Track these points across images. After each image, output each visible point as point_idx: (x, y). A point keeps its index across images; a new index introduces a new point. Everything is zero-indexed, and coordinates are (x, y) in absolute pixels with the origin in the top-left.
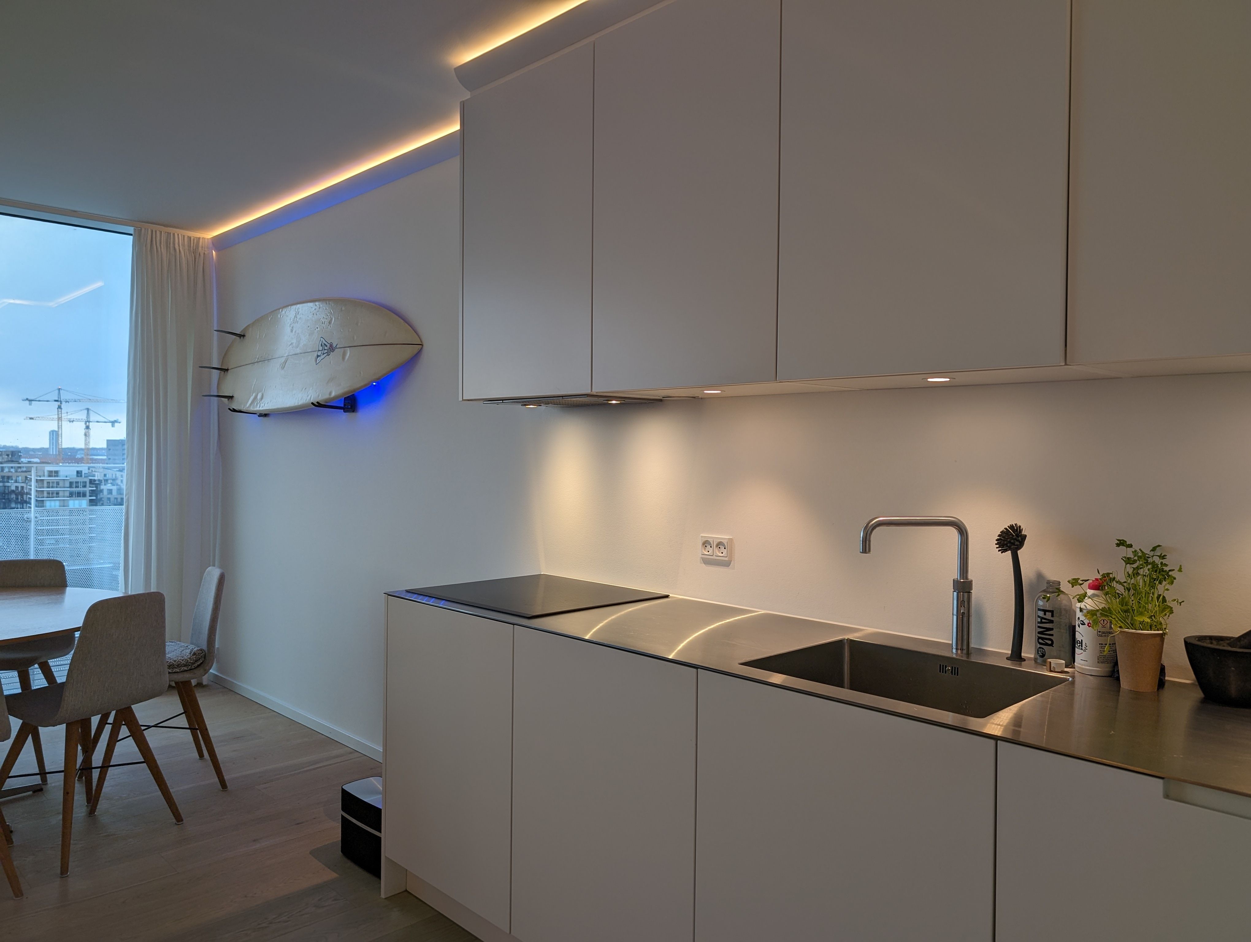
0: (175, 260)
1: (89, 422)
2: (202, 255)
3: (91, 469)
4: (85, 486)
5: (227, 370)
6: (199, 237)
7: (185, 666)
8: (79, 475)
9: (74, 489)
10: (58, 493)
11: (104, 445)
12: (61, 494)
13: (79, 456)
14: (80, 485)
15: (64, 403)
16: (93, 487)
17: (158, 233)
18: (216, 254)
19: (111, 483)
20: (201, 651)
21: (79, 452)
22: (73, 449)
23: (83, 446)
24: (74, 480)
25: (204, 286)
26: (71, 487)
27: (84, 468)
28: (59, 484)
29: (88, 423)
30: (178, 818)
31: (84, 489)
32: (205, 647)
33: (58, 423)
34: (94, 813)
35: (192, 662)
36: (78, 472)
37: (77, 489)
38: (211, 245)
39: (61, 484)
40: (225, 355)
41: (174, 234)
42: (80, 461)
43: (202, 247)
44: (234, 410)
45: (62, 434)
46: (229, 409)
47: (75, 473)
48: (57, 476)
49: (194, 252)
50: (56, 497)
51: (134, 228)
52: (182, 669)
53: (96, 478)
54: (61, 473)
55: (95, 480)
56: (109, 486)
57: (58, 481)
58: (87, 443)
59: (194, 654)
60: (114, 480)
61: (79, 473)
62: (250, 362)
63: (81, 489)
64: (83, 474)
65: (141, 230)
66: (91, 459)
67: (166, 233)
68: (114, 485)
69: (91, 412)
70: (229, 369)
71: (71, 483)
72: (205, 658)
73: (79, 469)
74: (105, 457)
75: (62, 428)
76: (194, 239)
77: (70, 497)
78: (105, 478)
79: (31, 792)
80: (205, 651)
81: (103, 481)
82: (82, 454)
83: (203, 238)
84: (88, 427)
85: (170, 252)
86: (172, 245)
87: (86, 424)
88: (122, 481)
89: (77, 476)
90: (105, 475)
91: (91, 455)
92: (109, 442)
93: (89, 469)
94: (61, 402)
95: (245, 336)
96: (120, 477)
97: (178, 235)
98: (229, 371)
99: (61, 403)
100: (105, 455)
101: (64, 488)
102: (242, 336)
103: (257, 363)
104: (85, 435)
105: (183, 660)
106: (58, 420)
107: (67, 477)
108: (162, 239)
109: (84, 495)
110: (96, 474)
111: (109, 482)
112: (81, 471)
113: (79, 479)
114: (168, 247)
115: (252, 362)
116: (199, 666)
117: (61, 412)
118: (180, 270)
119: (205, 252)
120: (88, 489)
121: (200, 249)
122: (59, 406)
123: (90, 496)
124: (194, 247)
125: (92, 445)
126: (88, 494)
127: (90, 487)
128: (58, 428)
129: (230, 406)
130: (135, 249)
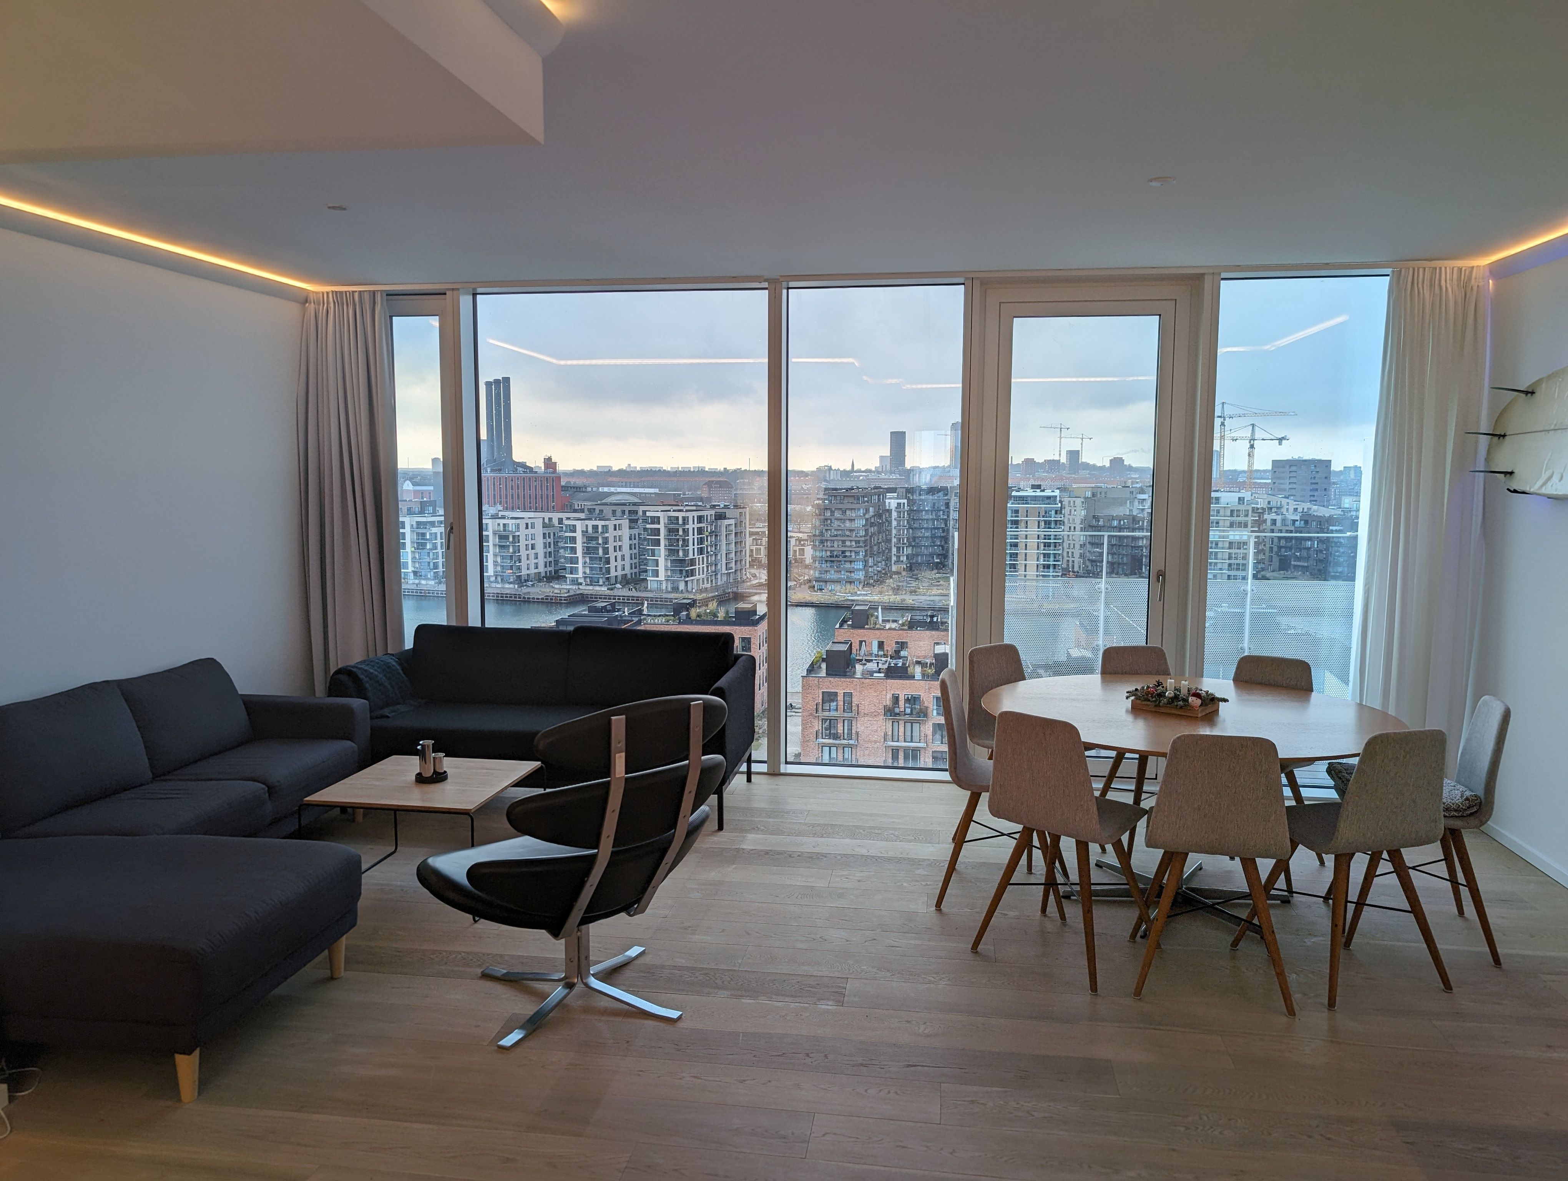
0: (1440, 300)
1: (1254, 440)
2: (1475, 288)
3: (1254, 495)
4: (1247, 516)
5: (1504, 436)
6: (1471, 266)
7: (1456, 811)
8: (1241, 502)
9: (1235, 518)
10: (1217, 523)
11: (1269, 467)
12: (1221, 523)
13: (1240, 480)
14: (1242, 514)
15: (1227, 419)
16: (1255, 517)
17: (1421, 270)
18: (1494, 284)
19: (1276, 512)
20: (1476, 797)
21: (1240, 476)
22: (1235, 471)
23: (1246, 468)
24: (1235, 509)
25: (1476, 327)
26: (1232, 515)
27: (1246, 495)
28: (1219, 513)
29: (1252, 441)
30: (1447, 986)
31: (1246, 519)
32: (1481, 792)
33: (1221, 442)
34: (1349, 947)
35: (1464, 807)
36: (1239, 498)
37: (1238, 519)
38: (1488, 273)
39: (1222, 513)
40: (1500, 417)
41: (1440, 268)
42: (1241, 486)
43: (1476, 278)
44: (1515, 491)
45: (1224, 455)
46: (1508, 489)
47: (1237, 500)
48: (1218, 503)
49: (1465, 287)
50: (1216, 527)
51: (1391, 269)
52: (1452, 814)
53: (1259, 506)
54: (1222, 500)
55: (1258, 509)
56: (1273, 516)
57: (1218, 508)
58: (1250, 464)
59: (1467, 799)
60: (1278, 508)
61: (1241, 500)
62: (1542, 429)
63: (1242, 519)
64: (1245, 501)
65: (1401, 271)
66: (1254, 483)
67: (1431, 269)
68: (1278, 515)
69: (1256, 428)
70: (1507, 434)
71: (1232, 511)
72: (1480, 806)
73: (1241, 495)
74: (1270, 481)
75: (1224, 448)
76: (1465, 270)
77: (1230, 527)
78: (1269, 506)
79: (1279, 902)
80: (1480, 799)
81: (1267, 509)
82: (1244, 477)
83: (1477, 266)
84: (1252, 446)
85: (1434, 292)
86: (1437, 282)
87: (1250, 442)
88: (1287, 509)
89: (1239, 503)
90: (1269, 503)
91: (1254, 479)
92: (1274, 462)
93: (1252, 495)
94: (1224, 417)
95: (1534, 393)
96: (1286, 504)
97: (1446, 268)
98: (1507, 438)
99: (1224, 420)
100: (1269, 479)
101: (1225, 517)
102: (1530, 393)
103: (1553, 432)
104: (1249, 455)
105: (1453, 804)
106: (1221, 439)
107: (1228, 504)
108: (1426, 278)
109: (1246, 526)
110: (1259, 500)
111: (1273, 510)
112: (1244, 498)
113: (1241, 507)
114: (1432, 286)
115: (1546, 428)
116: (1472, 814)
117: (1224, 429)
118: (1446, 310)
119: (1480, 284)
120: (1250, 519)
121: (1473, 280)
122: (1222, 422)
123: (1252, 527)
124: (1465, 281)
125: (1256, 467)
126: (1250, 525)
127: (1252, 516)
128: (1221, 448)
129: (1511, 486)
130: (1393, 294)
